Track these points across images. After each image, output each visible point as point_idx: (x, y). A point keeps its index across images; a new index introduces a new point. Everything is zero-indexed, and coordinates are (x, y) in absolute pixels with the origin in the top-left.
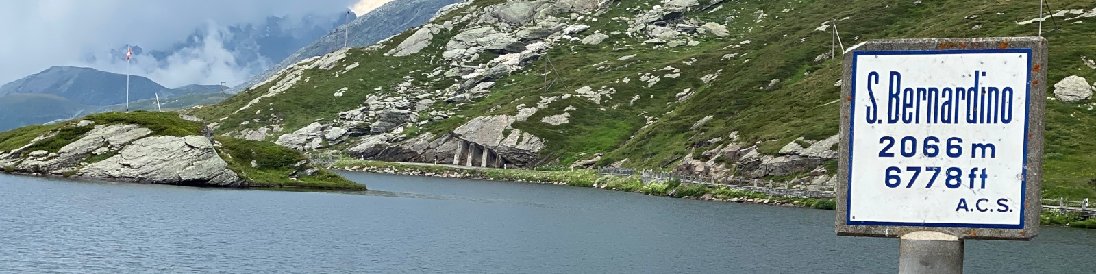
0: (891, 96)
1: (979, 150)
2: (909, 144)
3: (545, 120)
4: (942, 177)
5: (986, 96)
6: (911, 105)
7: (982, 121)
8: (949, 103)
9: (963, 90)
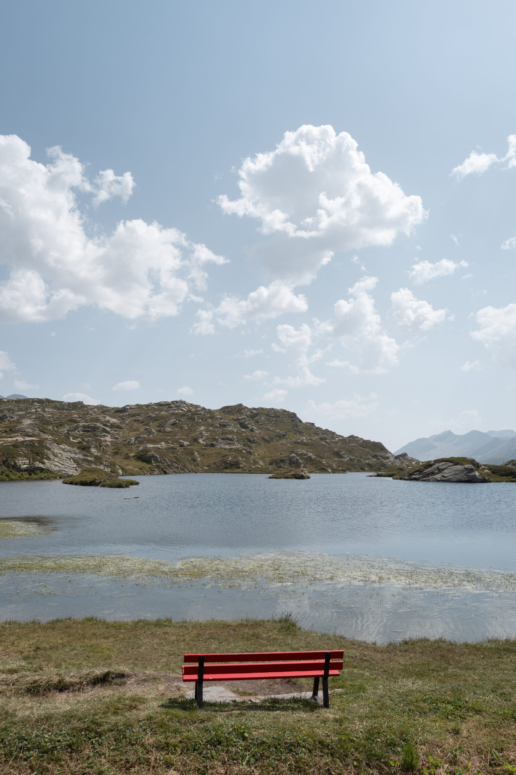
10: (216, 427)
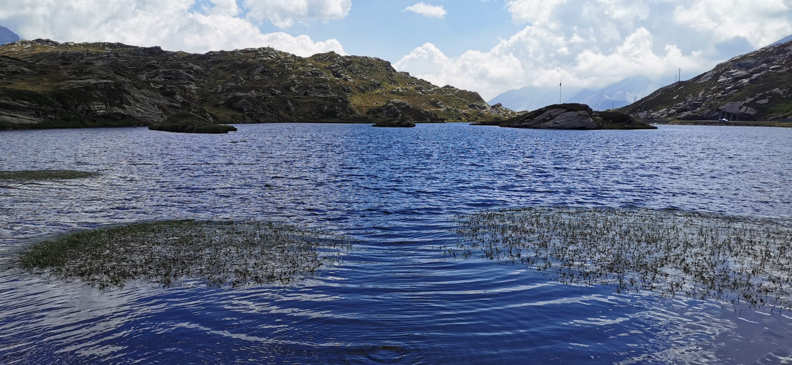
3: (758, 102)
10: (309, 75)
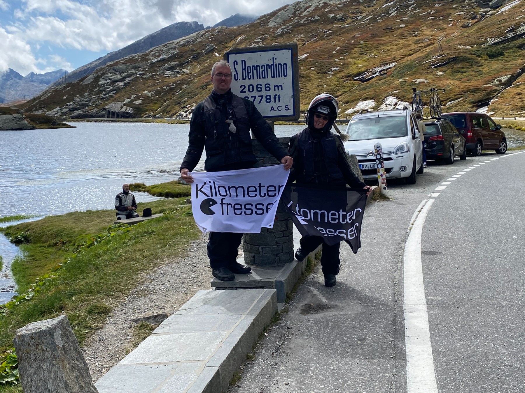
0: (243, 69)
1: (276, 88)
2: (251, 87)
3: (134, 102)
4: (264, 99)
5: (277, 67)
6: (250, 73)
7: (277, 77)
8: (264, 70)
9: (269, 65)
